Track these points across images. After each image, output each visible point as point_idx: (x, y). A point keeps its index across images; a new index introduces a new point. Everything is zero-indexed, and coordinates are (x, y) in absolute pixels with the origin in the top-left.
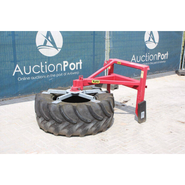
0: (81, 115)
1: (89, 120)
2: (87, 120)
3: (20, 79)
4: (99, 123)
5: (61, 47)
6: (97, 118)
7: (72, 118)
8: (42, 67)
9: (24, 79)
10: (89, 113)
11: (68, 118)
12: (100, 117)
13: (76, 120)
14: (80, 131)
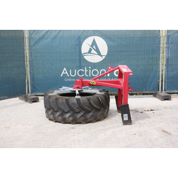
0: (60, 105)
1: (66, 111)
2: (64, 110)
3: (66, 80)
4: (76, 115)
5: (106, 55)
6: (73, 110)
7: (55, 106)
8: (87, 71)
9: (70, 80)
10: (66, 105)
11: (52, 107)
12: (75, 110)
13: (57, 108)
14: (60, 118)
